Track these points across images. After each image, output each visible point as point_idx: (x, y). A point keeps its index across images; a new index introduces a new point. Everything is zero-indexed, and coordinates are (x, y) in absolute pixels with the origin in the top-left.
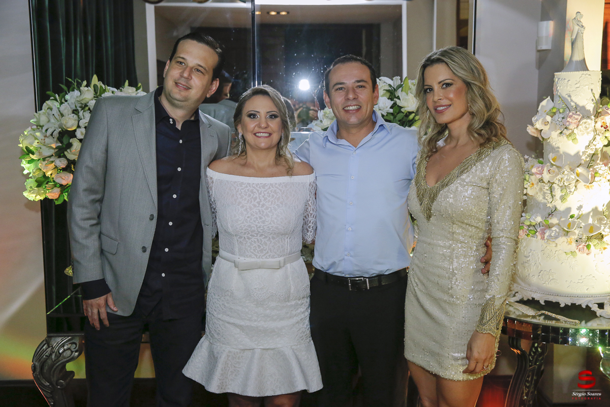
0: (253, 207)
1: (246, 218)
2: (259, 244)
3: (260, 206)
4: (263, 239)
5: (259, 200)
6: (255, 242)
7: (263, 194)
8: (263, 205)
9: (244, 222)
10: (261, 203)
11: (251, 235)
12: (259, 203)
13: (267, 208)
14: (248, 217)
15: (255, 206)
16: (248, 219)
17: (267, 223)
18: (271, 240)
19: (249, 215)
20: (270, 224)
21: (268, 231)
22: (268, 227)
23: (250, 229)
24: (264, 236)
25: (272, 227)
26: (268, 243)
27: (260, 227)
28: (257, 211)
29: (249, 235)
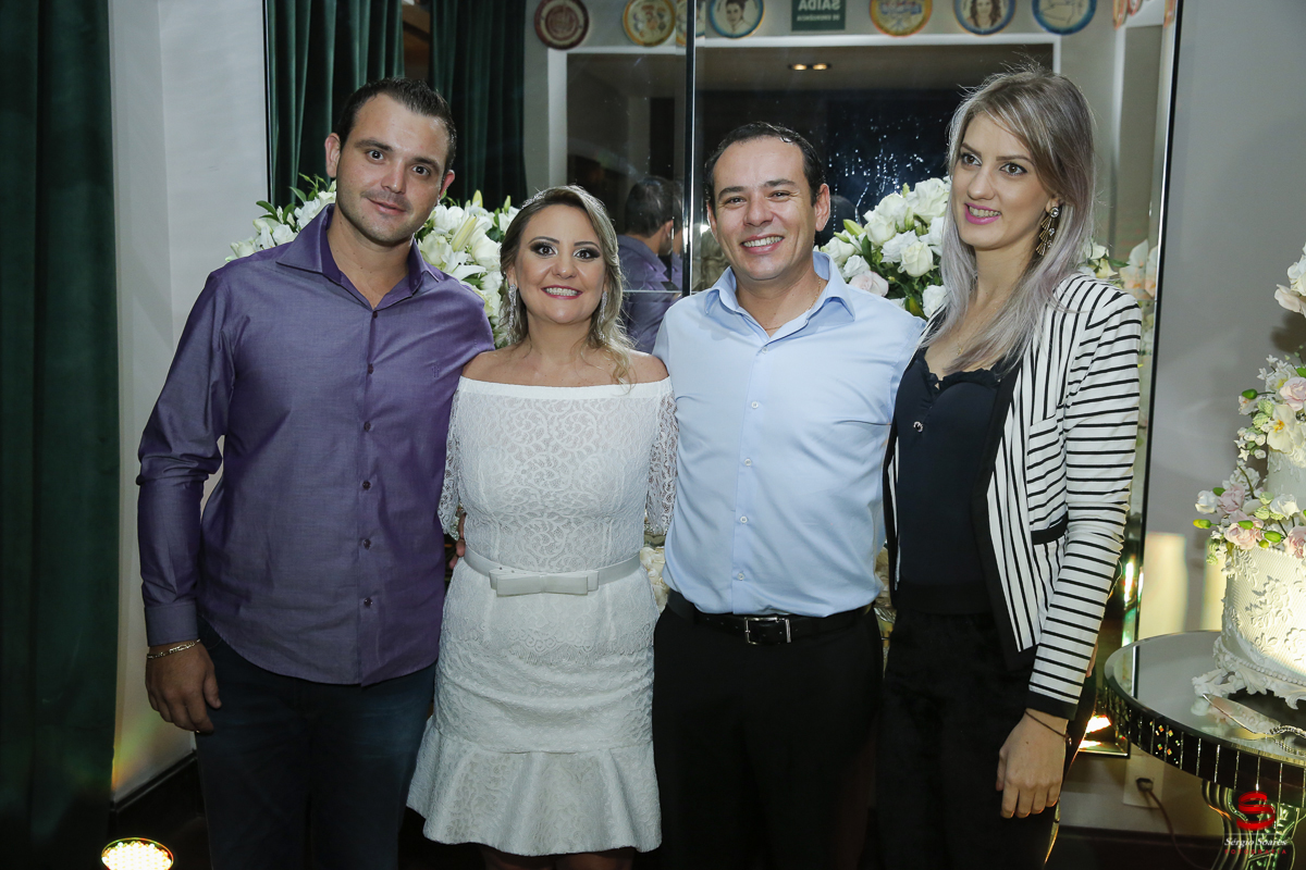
0: (534, 450)
1: (519, 473)
2: (545, 533)
3: (550, 448)
4: (554, 524)
5: (548, 437)
6: (537, 528)
7: (556, 424)
8: (556, 448)
9: (515, 481)
10: (552, 443)
11: (528, 514)
12: (547, 442)
13: (564, 454)
14: (524, 472)
15: (538, 448)
16: (524, 476)
17: (562, 487)
18: (573, 525)
19: (526, 467)
20: (570, 488)
21: (566, 506)
22: (566, 496)
23: (526, 499)
24: (556, 517)
25: (574, 495)
26: (567, 531)
27: (548, 495)
28: (544, 459)
29: (523, 514)
